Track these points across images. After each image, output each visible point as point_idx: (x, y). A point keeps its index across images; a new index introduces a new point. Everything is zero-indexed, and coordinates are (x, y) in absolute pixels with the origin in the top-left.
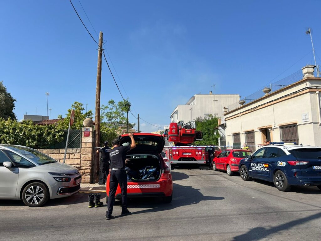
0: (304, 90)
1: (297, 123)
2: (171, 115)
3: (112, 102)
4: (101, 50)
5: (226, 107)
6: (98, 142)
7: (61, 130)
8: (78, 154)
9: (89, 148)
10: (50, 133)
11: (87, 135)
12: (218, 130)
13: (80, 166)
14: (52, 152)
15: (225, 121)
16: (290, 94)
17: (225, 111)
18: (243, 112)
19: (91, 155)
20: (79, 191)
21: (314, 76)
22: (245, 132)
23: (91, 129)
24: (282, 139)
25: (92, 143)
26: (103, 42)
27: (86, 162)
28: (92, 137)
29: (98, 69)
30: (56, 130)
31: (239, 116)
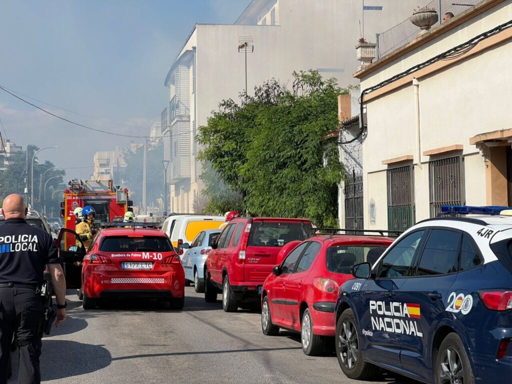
5: (371, 39)
12: (339, 147)
15: (362, 103)
17: (363, 59)
22: (431, 156)
31: (410, 83)
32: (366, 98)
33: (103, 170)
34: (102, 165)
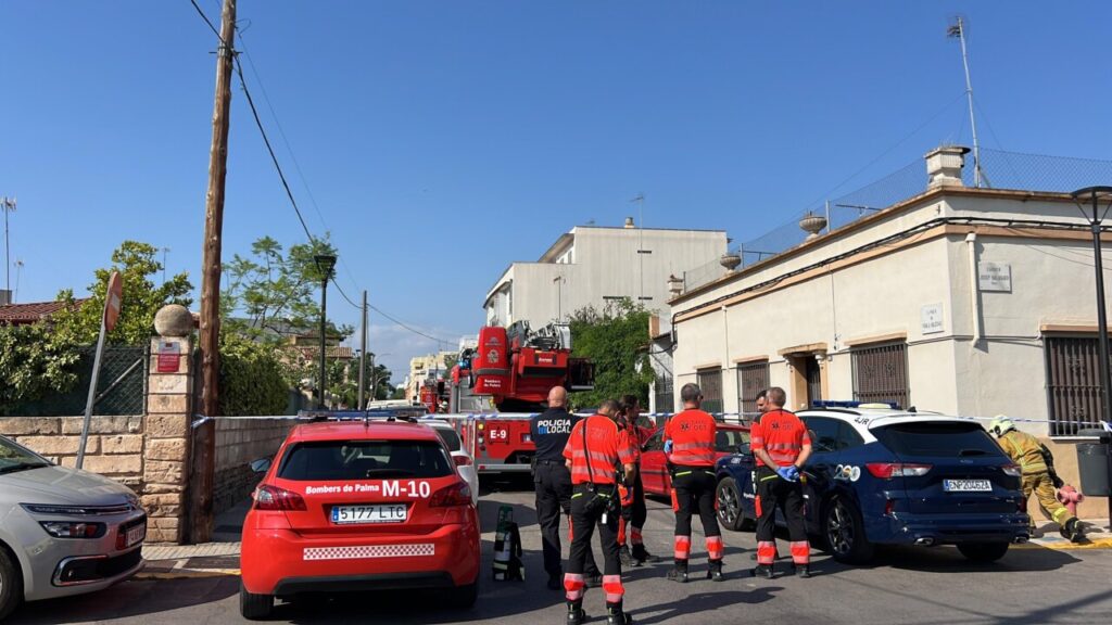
0: (930, 228)
1: (905, 339)
2: (488, 296)
3: (267, 245)
4: (230, 55)
5: (679, 276)
6: (211, 393)
7: (67, 347)
8: (134, 436)
9: (175, 416)
10: (26, 356)
11: (170, 368)
12: (650, 356)
13: (141, 481)
14: (29, 430)
15: (674, 323)
16: (888, 240)
17: (673, 290)
18: (732, 295)
19: (181, 441)
20: (135, 573)
21: (964, 183)
22: (739, 364)
23: (184, 346)
24: (857, 389)
25: (188, 395)
26: (237, 24)
27: (164, 464)
28: (188, 375)
29: (216, 123)
30: (48, 347)
31: (720, 309)
32: (677, 319)
33: (419, 371)
34: (417, 368)
